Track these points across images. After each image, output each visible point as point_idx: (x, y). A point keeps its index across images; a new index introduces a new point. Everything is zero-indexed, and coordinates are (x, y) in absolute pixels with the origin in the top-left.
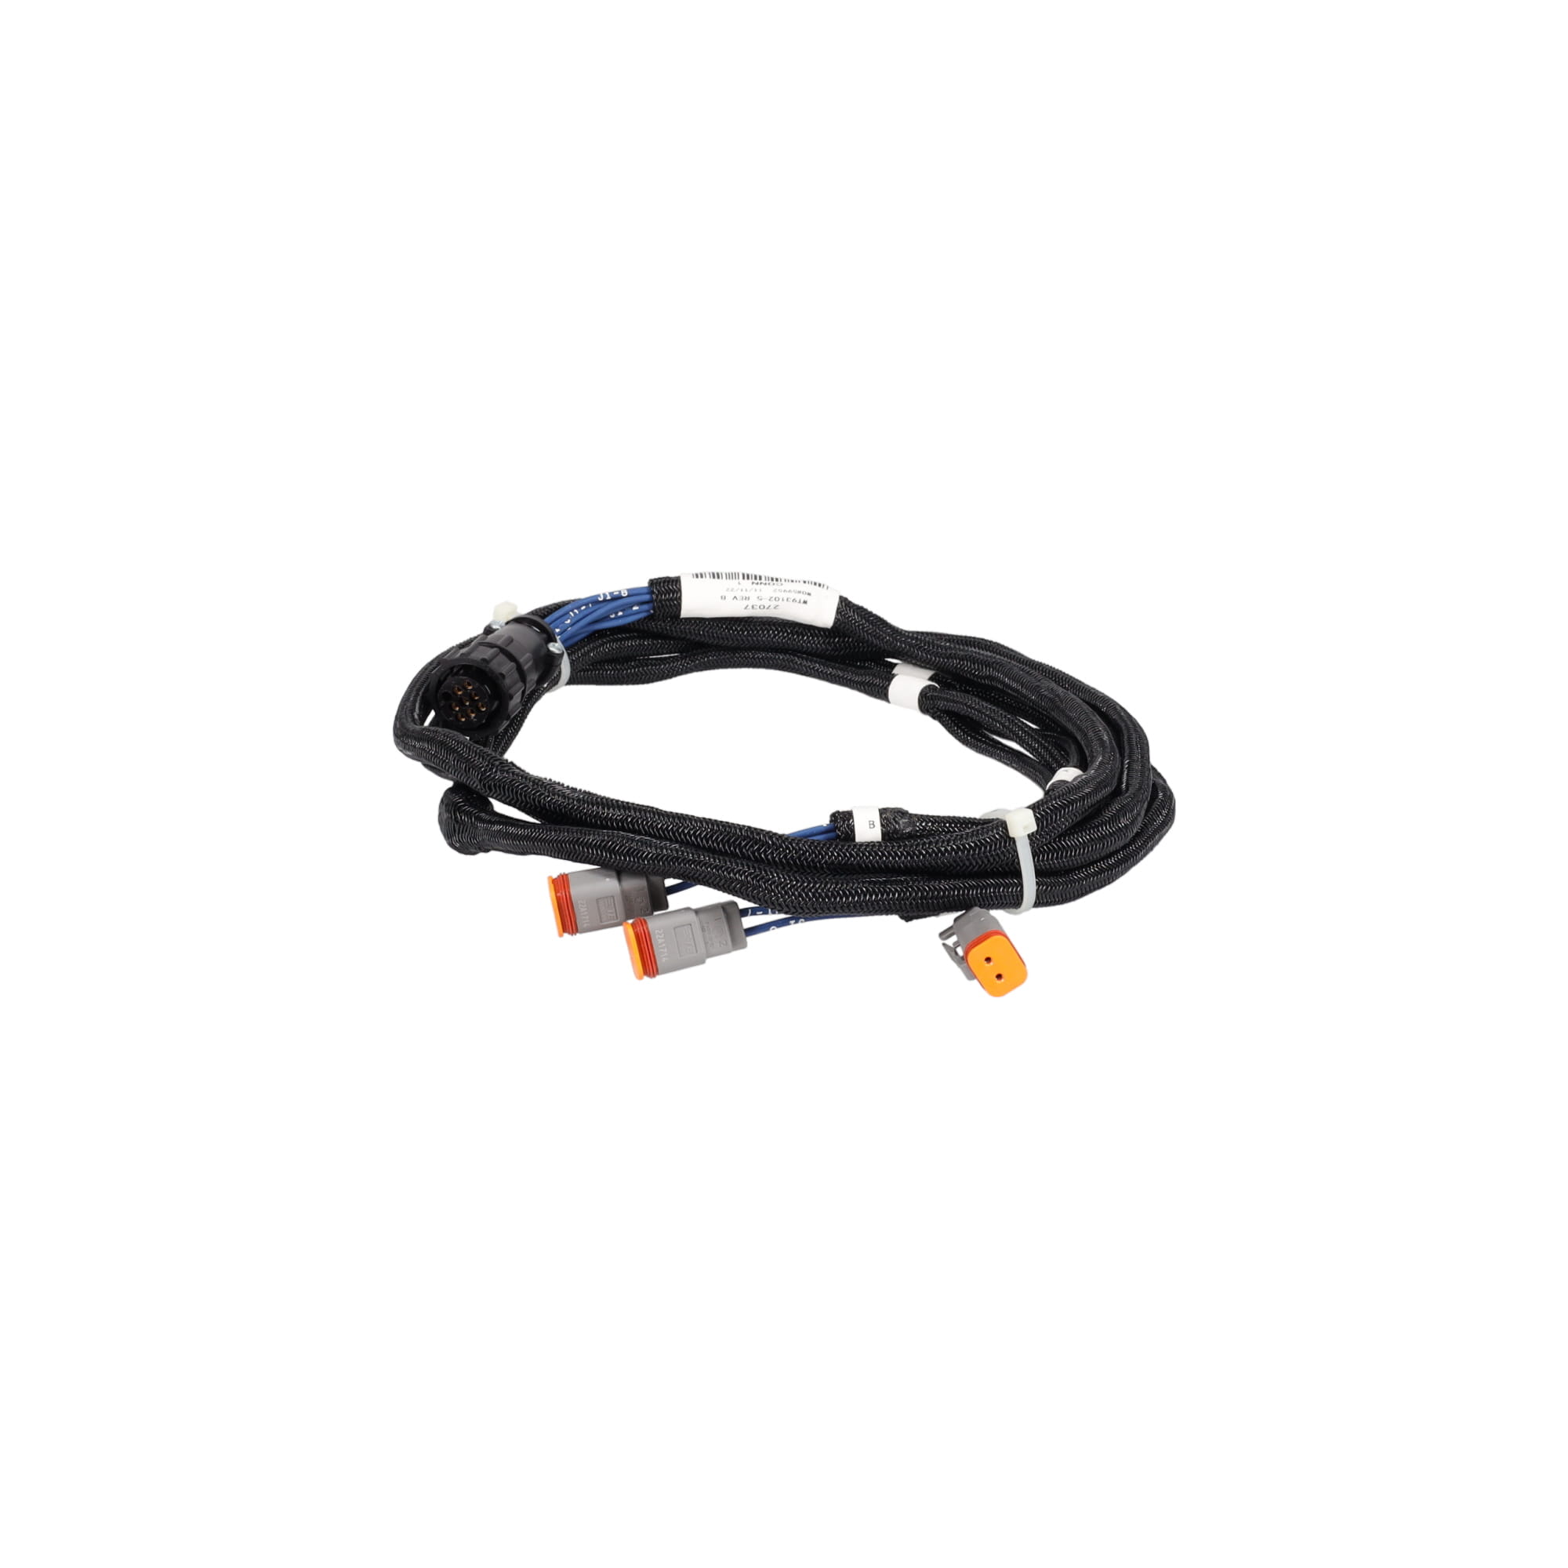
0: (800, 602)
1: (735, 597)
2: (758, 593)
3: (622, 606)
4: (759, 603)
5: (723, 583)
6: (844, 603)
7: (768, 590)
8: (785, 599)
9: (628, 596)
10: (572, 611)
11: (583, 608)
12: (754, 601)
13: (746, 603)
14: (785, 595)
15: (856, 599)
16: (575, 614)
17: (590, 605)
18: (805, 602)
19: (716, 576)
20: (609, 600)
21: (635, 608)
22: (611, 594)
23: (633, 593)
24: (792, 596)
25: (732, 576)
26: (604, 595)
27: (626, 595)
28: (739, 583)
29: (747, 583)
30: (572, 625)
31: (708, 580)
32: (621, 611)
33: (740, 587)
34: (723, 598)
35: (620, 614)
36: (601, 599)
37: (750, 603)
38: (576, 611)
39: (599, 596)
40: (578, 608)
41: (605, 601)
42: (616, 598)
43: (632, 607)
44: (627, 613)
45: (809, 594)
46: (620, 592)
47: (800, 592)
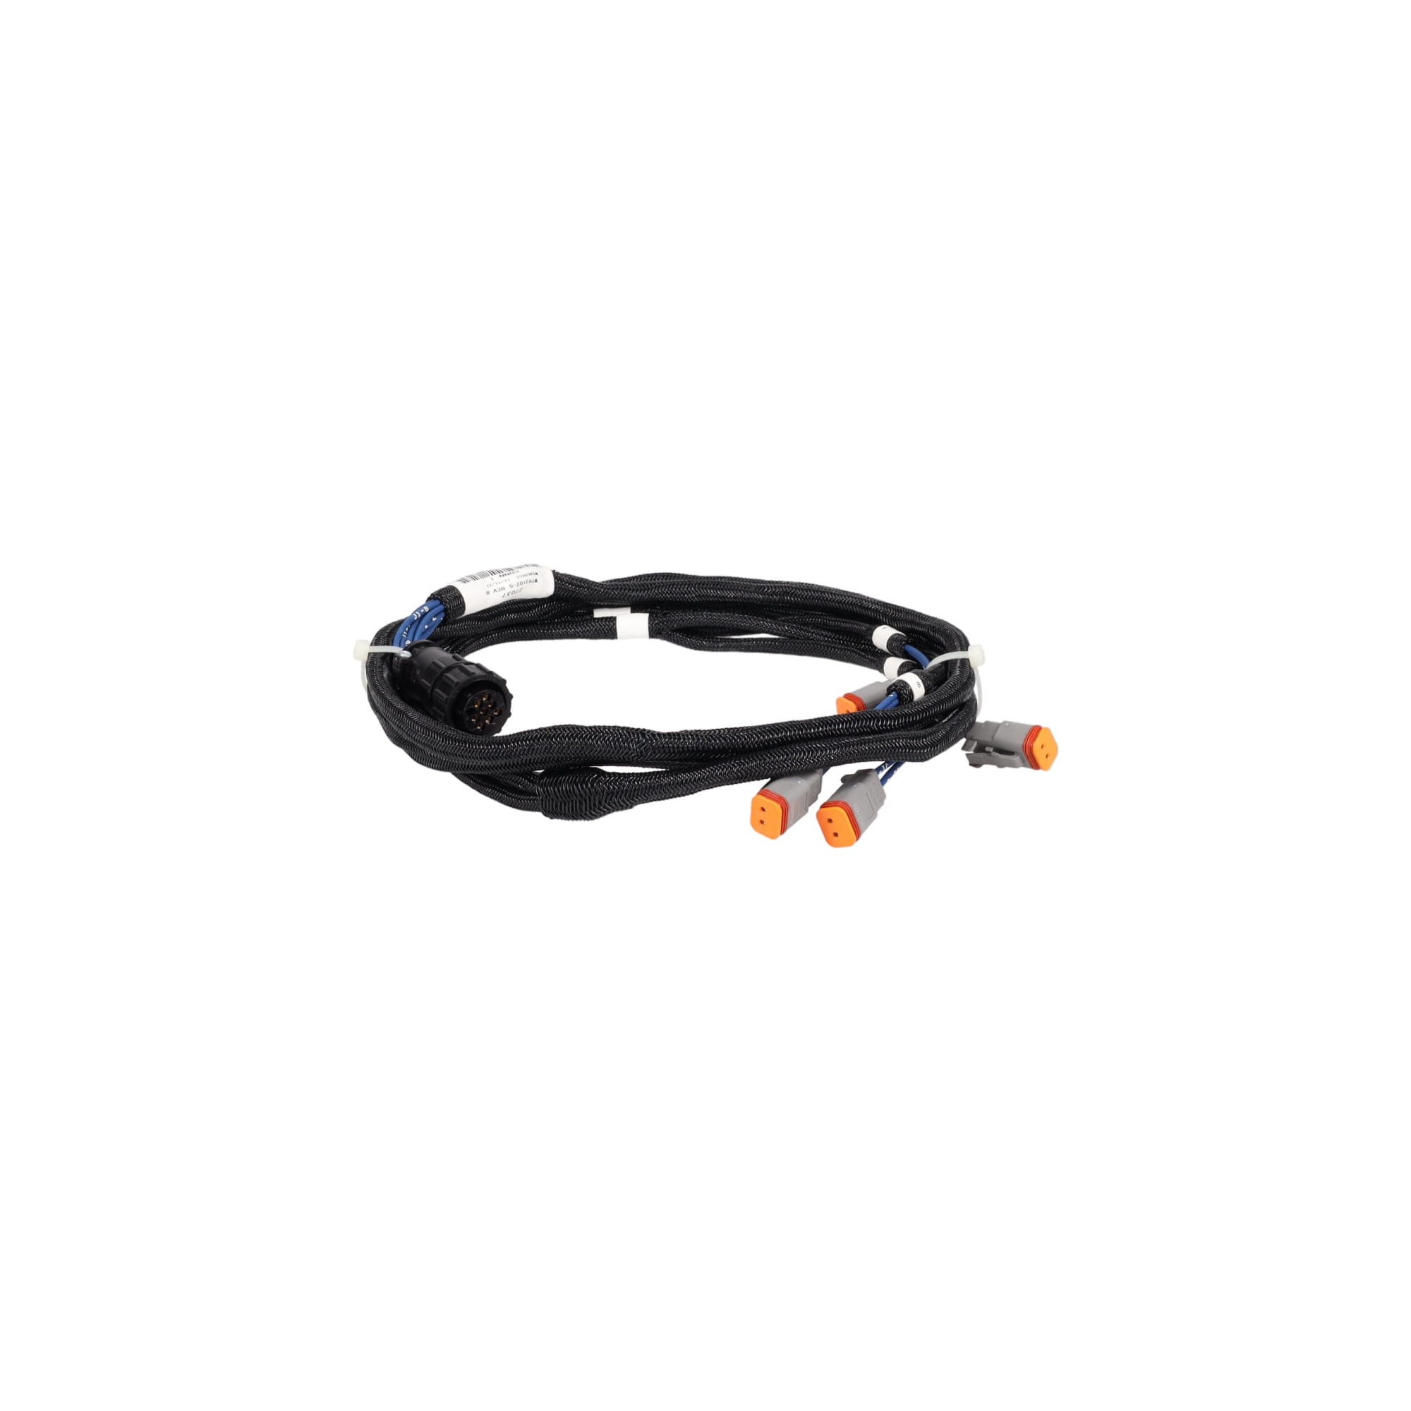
1: (495, 590)
2: (508, 583)
4: (511, 590)
5: (481, 582)
6: (558, 577)
7: (513, 579)
12: (508, 590)
13: (502, 592)
15: (561, 571)
18: (536, 581)
19: (474, 577)
21: (434, 620)
24: (527, 579)
25: (483, 575)
26: (415, 613)
27: (425, 610)
28: (492, 579)
29: (496, 577)
31: (472, 582)
32: (435, 617)
33: (494, 581)
34: (487, 593)
37: (506, 592)
45: (537, 574)
47: (531, 574)
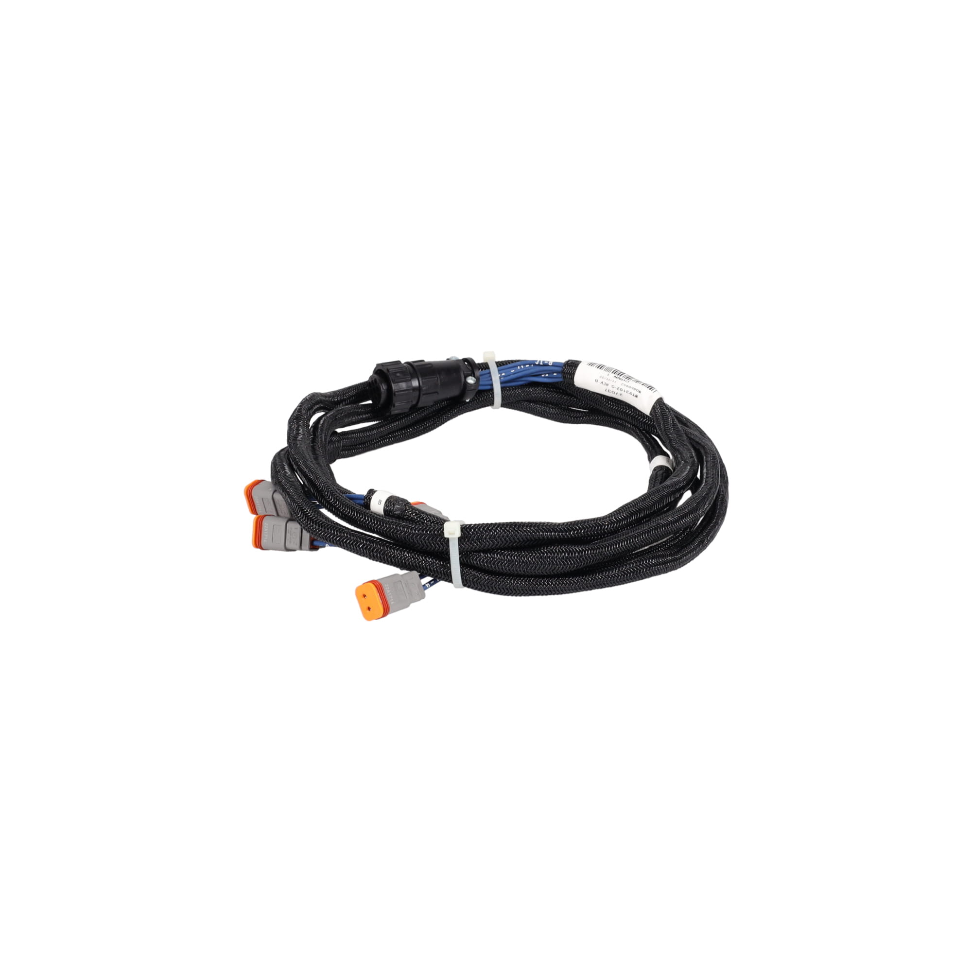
0: (634, 395)
1: (603, 382)
2: (613, 384)
3: (549, 371)
4: (612, 389)
5: (602, 372)
6: (660, 403)
8: (626, 391)
9: (552, 366)
10: (520, 366)
11: (527, 366)
14: (626, 389)
16: (521, 368)
17: (532, 366)
18: (636, 396)
19: (600, 367)
20: (541, 365)
21: (555, 374)
22: (543, 362)
23: (555, 365)
24: (631, 390)
25: (608, 369)
26: (540, 362)
27: (551, 365)
28: (609, 375)
29: (613, 376)
30: (514, 374)
31: (594, 368)
32: (548, 374)
33: (608, 377)
34: (596, 381)
35: (547, 375)
36: (537, 363)
38: (522, 366)
39: (536, 361)
40: (524, 365)
41: (539, 365)
42: (545, 365)
43: (553, 373)
44: (551, 376)
45: (640, 392)
46: (548, 362)
